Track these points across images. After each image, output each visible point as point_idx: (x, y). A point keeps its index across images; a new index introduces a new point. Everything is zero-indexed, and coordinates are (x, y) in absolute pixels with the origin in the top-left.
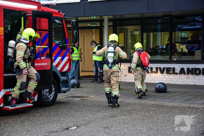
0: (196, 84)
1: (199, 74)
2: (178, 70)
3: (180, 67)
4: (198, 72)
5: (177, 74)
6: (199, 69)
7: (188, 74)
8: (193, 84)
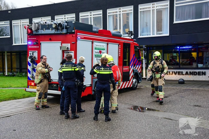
0: (194, 80)
1: (196, 75)
2: (184, 73)
3: (186, 71)
4: (195, 74)
5: (184, 75)
6: (196, 72)
7: (190, 75)
8: (193, 80)
